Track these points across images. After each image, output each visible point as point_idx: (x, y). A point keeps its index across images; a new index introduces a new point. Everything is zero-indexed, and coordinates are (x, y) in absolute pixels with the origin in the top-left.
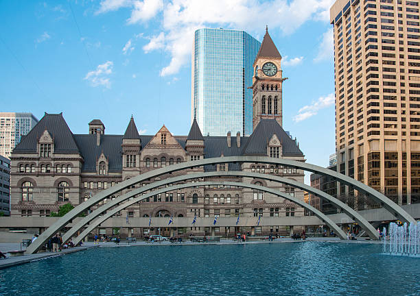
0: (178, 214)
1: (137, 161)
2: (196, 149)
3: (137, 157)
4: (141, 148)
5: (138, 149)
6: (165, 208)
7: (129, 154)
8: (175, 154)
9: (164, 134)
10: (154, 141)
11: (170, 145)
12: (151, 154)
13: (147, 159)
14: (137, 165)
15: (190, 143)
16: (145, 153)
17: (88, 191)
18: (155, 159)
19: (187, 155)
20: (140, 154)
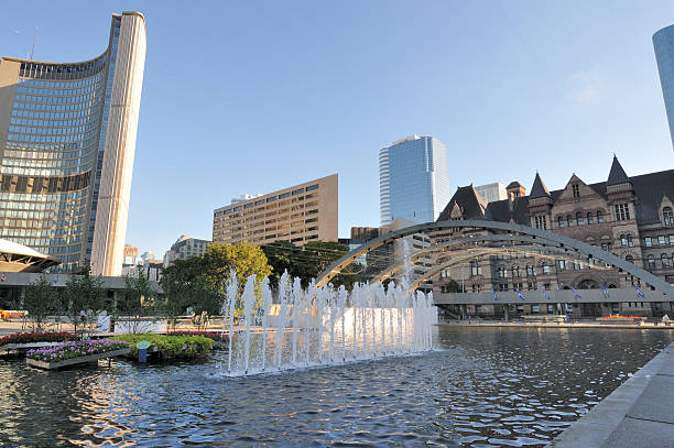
0: (609, 283)
1: (548, 222)
2: (621, 196)
3: (547, 217)
4: (551, 206)
5: (547, 208)
6: (589, 277)
7: (538, 215)
8: (594, 207)
9: (575, 183)
10: (564, 195)
11: (584, 197)
12: (564, 212)
13: (559, 218)
14: (548, 227)
15: (610, 189)
16: (556, 211)
17: (502, 263)
18: (569, 217)
19: (609, 205)
20: (550, 214)
